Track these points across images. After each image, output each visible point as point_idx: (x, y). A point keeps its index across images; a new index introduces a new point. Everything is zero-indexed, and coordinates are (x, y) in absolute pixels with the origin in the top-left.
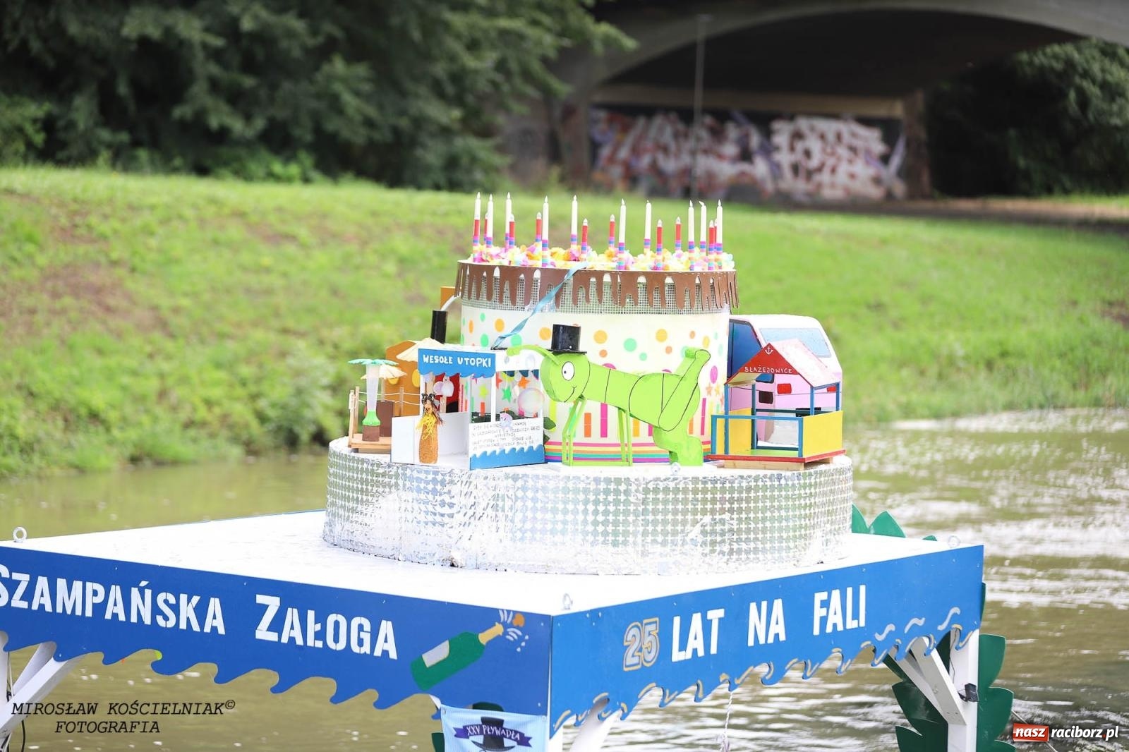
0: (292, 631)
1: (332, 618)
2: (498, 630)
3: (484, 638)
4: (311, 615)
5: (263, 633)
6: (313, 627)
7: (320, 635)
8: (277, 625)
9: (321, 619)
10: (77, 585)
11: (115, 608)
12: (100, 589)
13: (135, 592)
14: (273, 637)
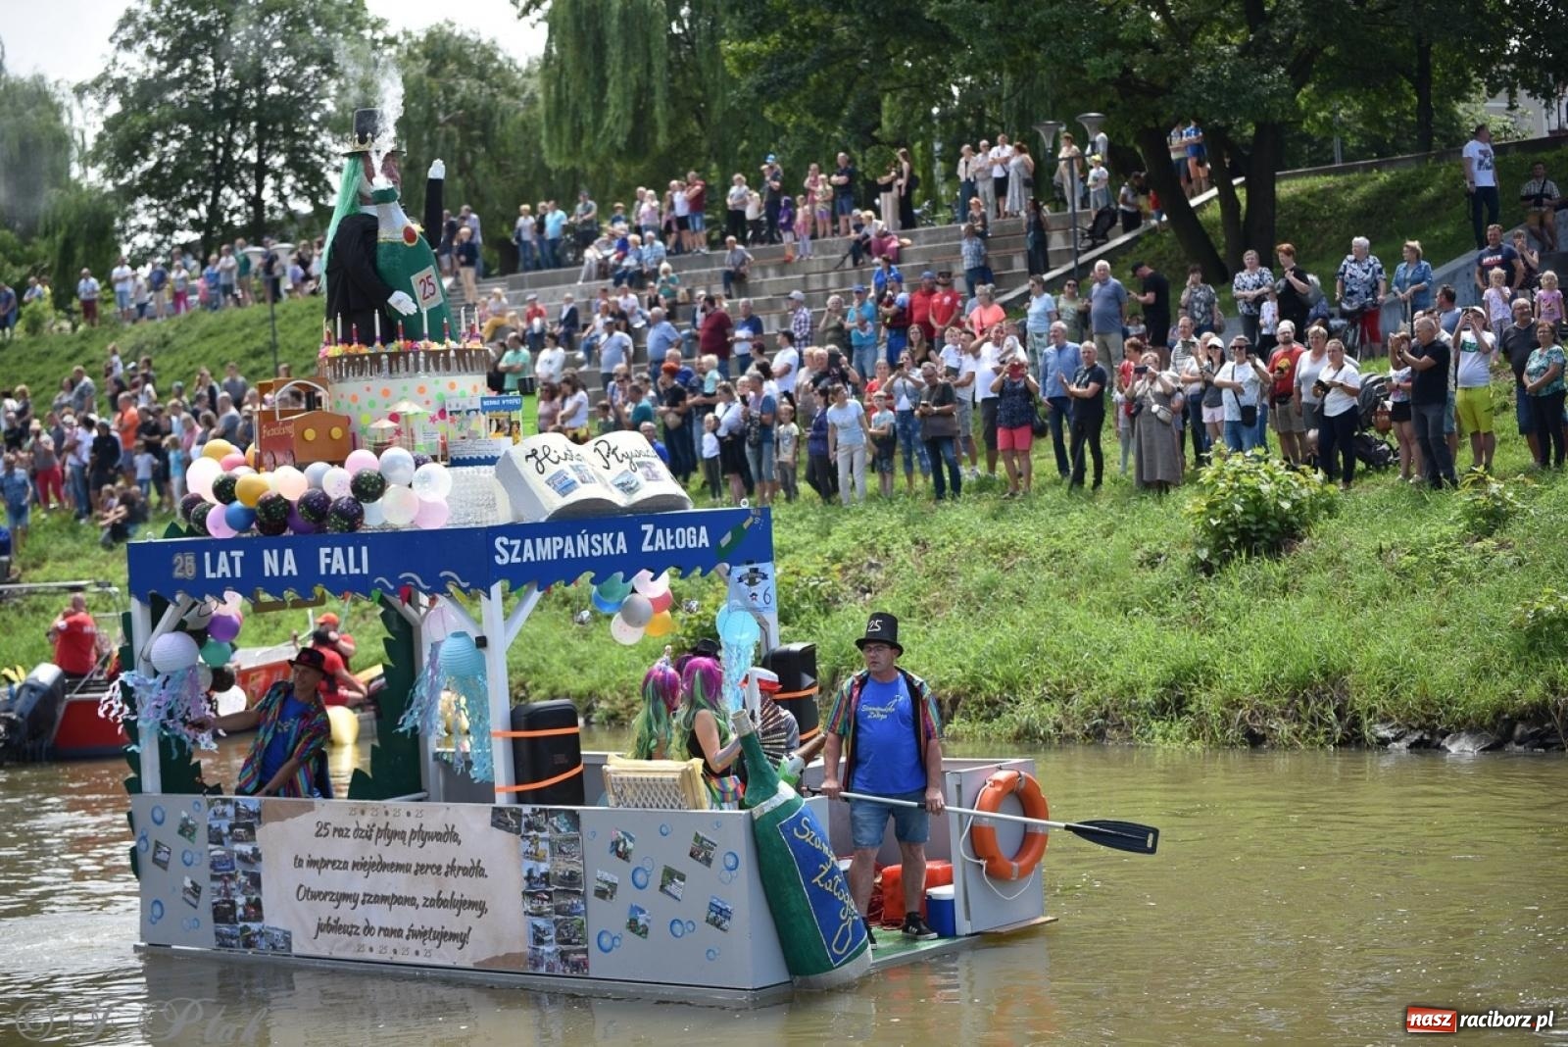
0: (660, 543)
1: (678, 531)
2: (750, 520)
3: (746, 525)
4: (668, 531)
5: (646, 548)
6: (670, 538)
7: (673, 542)
8: (652, 542)
9: (673, 533)
10: (548, 540)
11: (569, 551)
12: (560, 539)
13: (579, 537)
14: (650, 548)
